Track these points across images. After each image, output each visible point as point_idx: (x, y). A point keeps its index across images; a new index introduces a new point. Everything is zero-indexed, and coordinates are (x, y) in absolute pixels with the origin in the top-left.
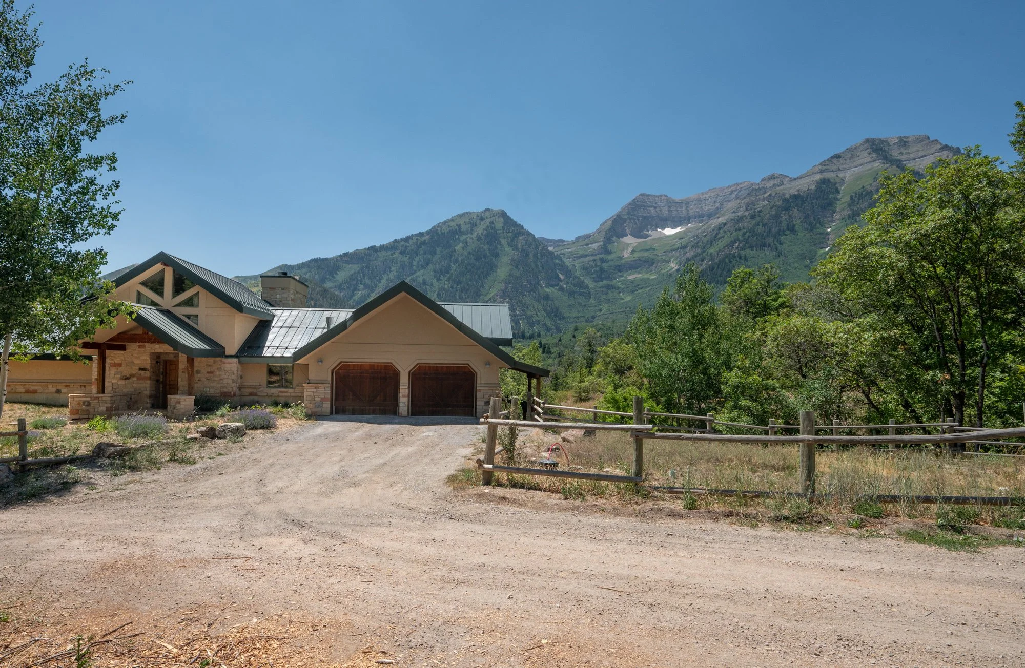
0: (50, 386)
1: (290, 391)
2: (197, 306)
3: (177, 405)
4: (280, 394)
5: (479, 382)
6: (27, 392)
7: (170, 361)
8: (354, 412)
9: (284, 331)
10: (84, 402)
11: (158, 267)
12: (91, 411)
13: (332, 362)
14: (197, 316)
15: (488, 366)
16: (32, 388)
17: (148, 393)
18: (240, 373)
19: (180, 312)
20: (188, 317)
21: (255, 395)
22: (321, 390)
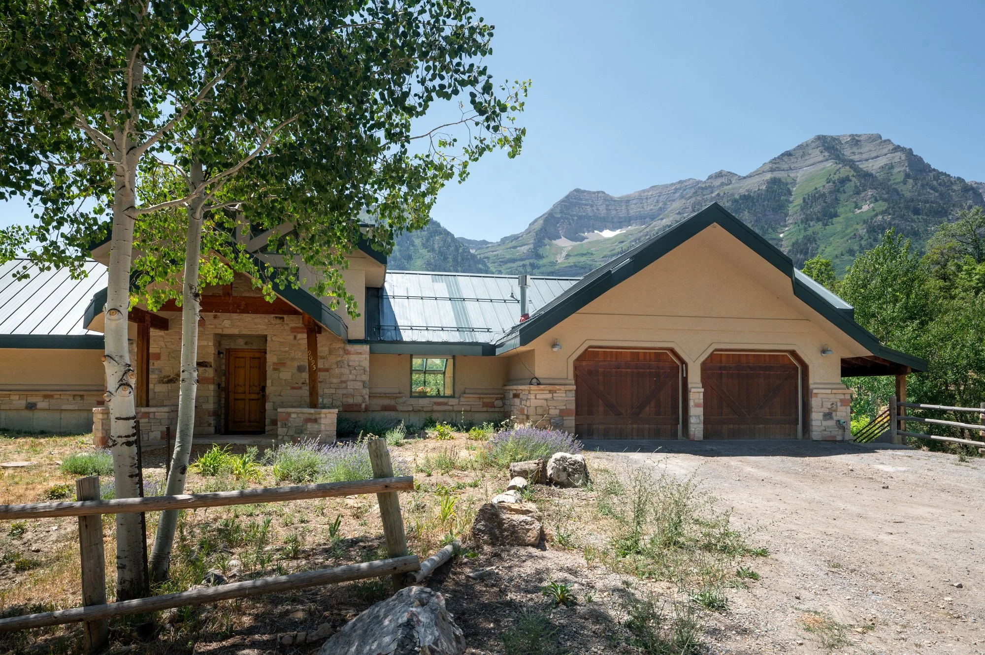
0: (15, 397)
3: (309, 426)
4: (436, 408)
5: (813, 379)
7: (235, 350)
9: (416, 302)
17: (212, 406)
18: (373, 370)
21: (393, 409)
22: (560, 395)
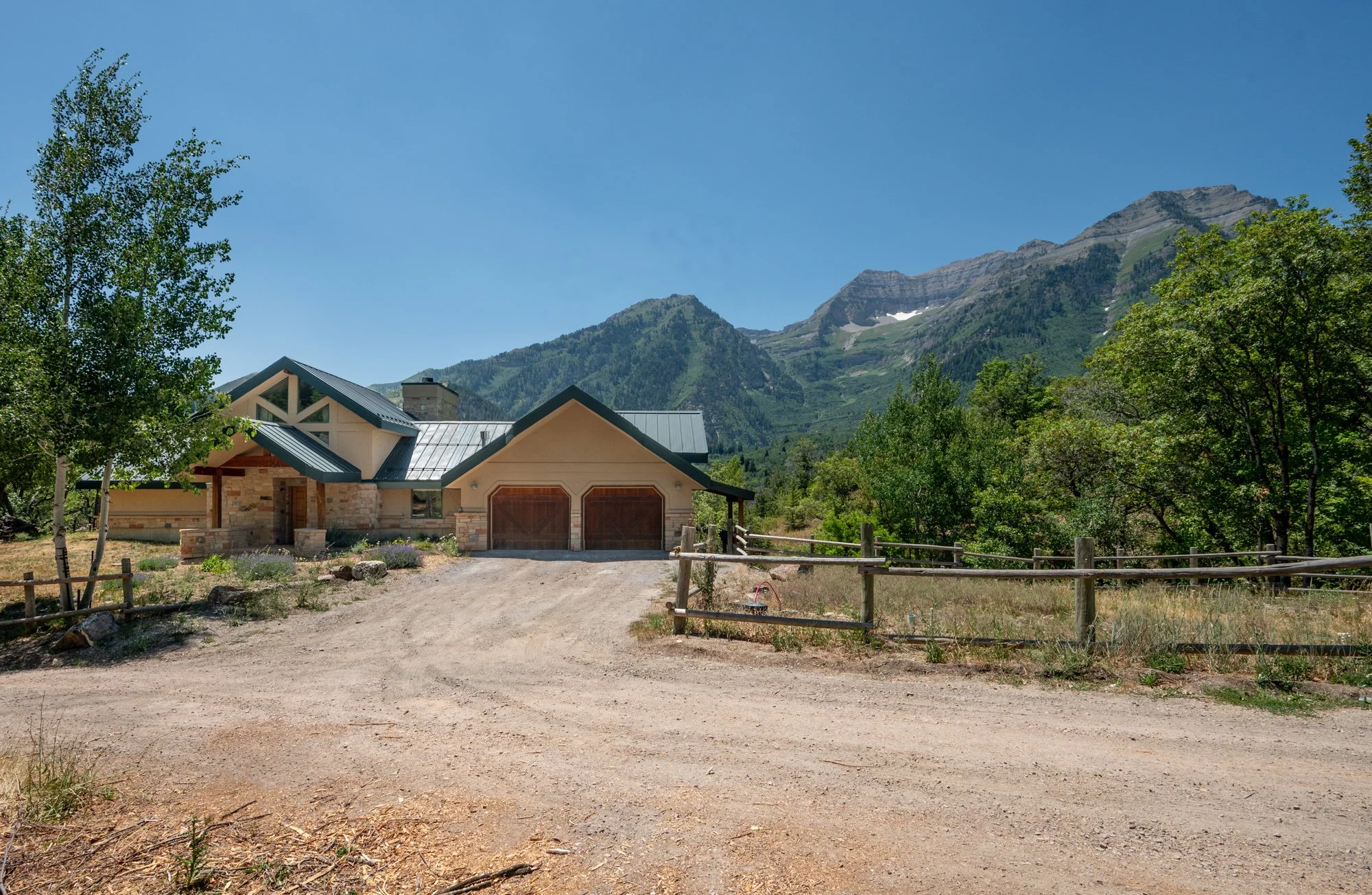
0: (158, 520)
1: (440, 521)
2: (327, 421)
3: (306, 541)
4: (428, 526)
5: (667, 507)
6: (133, 527)
7: (297, 487)
8: (515, 547)
9: (431, 448)
10: (198, 538)
11: (280, 376)
12: (206, 548)
13: (488, 487)
14: (327, 433)
15: (678, 488)
16: (139, 522)
17: (271, 526)
18: (379, 501)
19: (307, 428)
20: (317, 434)
21: (397, 526)
22: (476, 520)
